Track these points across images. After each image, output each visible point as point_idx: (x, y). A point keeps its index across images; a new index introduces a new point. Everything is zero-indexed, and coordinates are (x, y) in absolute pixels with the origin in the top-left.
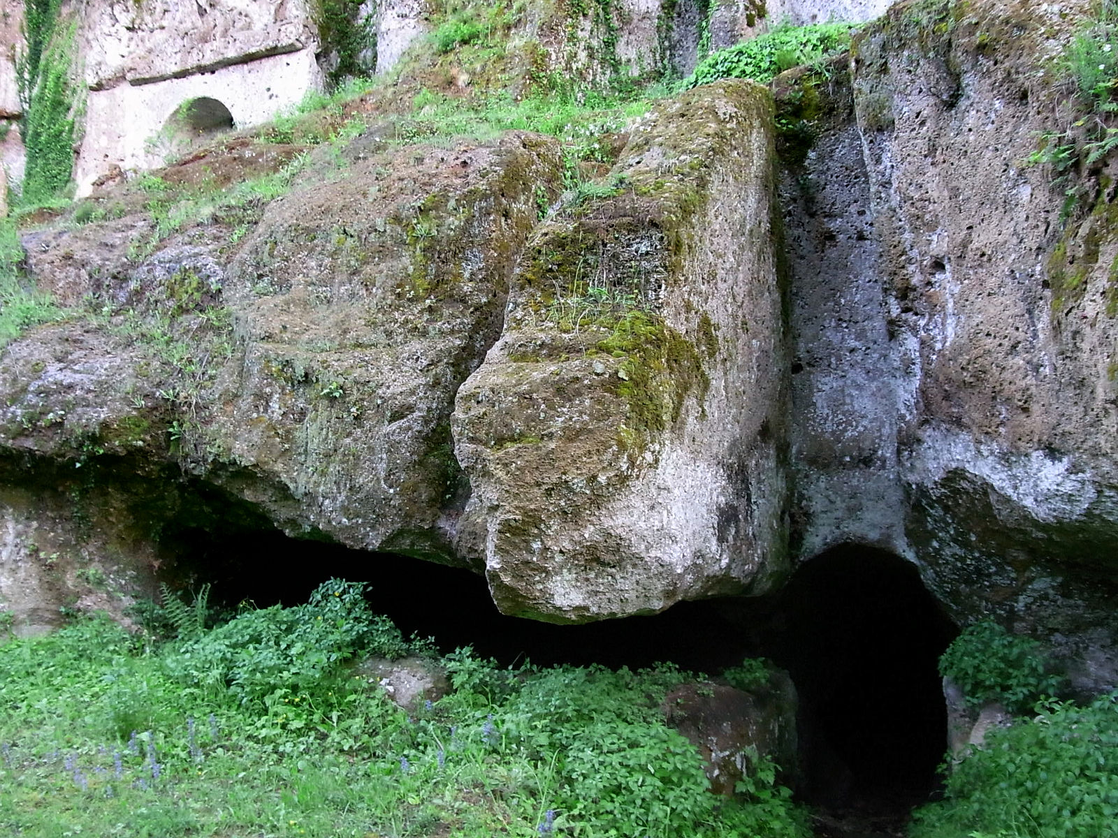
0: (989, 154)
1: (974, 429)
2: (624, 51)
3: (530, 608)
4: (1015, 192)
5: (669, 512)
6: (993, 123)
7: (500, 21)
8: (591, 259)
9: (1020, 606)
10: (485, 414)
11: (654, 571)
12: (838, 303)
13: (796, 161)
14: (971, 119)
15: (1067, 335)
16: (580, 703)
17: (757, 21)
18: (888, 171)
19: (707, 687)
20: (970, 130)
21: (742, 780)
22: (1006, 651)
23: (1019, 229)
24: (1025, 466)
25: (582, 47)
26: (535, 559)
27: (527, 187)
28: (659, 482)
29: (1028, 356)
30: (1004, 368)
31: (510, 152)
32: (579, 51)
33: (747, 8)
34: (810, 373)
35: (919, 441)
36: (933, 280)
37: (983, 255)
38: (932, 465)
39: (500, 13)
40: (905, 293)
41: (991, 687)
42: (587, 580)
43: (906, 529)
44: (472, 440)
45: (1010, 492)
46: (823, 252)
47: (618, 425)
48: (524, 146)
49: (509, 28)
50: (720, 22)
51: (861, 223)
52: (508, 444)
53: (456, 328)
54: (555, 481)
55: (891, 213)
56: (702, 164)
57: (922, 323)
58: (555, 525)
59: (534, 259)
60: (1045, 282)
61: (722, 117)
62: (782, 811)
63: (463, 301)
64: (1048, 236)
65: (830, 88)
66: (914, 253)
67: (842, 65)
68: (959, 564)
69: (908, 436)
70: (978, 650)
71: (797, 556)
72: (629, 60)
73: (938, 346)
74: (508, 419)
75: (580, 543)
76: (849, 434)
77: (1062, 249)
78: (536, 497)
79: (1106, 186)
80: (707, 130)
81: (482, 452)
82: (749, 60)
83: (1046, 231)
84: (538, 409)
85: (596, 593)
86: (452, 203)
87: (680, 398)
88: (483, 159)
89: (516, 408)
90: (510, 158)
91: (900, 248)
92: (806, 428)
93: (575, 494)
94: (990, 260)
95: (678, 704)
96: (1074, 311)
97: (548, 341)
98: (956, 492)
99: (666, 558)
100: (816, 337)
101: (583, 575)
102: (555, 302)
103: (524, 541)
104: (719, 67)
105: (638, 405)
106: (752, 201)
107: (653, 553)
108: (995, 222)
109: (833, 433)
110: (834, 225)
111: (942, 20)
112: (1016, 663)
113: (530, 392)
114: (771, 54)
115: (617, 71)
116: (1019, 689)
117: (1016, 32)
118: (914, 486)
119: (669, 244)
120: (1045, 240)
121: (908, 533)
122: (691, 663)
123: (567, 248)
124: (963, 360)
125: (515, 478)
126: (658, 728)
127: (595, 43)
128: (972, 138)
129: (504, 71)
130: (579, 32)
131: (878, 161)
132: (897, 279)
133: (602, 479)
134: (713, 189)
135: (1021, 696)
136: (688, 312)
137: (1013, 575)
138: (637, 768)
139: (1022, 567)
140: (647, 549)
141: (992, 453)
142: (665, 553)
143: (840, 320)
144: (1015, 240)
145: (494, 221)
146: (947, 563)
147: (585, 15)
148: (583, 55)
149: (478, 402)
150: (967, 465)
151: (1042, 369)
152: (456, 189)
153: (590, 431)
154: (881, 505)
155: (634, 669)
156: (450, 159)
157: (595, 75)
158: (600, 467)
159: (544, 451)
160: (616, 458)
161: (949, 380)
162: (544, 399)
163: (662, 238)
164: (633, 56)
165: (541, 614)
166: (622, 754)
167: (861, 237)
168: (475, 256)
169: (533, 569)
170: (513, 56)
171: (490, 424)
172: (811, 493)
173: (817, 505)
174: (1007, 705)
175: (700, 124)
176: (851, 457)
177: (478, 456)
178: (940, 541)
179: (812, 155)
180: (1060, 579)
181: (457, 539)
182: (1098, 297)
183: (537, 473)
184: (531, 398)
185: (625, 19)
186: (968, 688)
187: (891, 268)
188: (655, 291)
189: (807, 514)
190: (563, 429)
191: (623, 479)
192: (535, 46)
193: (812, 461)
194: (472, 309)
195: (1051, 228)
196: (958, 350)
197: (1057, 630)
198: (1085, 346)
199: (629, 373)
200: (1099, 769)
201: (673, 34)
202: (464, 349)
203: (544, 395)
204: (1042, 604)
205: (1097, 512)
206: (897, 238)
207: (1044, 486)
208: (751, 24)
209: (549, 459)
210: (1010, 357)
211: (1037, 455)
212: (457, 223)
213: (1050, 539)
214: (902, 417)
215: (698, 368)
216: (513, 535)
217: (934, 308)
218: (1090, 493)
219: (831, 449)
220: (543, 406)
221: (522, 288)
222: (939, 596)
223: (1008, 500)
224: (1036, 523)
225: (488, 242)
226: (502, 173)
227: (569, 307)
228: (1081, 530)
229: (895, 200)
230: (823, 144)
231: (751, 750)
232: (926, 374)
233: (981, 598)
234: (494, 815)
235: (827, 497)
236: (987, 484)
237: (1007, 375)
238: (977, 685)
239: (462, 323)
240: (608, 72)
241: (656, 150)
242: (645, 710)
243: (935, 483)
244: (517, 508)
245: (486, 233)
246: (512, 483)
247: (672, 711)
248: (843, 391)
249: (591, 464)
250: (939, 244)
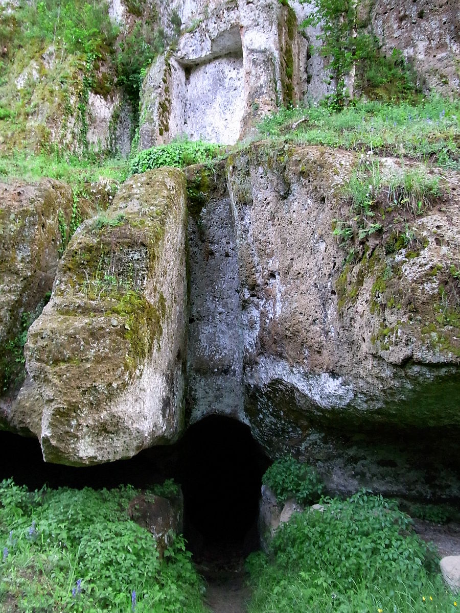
0: (303, 225)
1: (290, 360)
2: (91, 137)
3: (65, 458)
4: (317, 245)
5: (144, 402)
6: (306, 209)
7: (23, 110)
8: (106, 260)
9: (302, 448)
10: (47, 345)
11: (134, 435)
12: (214, 288)
13: (196, 213)
14: (295, 206)
15: (346, 320)
16: (85, 511)
17: (164, 133)
18: (248, 225)
19: (150, 497)
20: (294, 211)
21: (166, 549)
22: (298, 472)
23: (318, 263)
24: (317, 380)
25: (69, 132)
26: (72, 430)
27: (54, 212)
28: (141, 386)
29: (322, 326)
30: (309, 331)
31: (46, 190)
32: (68, 134)
33: (160, 125)
34: (198, 324)
35: (257, 363)
36: (269, 282)
37: (299, 273)
38: (263, 376)
39: (24, 106)
40: (253, 287)
41: (291, 491)
42: (98, 441)
43: (245, 407)
44: (38, 360)
45: (307, 392)
46: (207, 261)
47: (125, 355)
48: (53, 188)
49: (28, 115)
50: (146, 130)
51: (228, 248)
52: (61, 364)
53: (12, 289)
54: (89, 386)
55: (248, 246)
56: (162, 213)
57: (262, 303)
58: (86, 410)
59: (73, 257)
60: (332, 291)
61: (169, 187)
62: (189, 566)
63: (17, 274)
64: (335, 269)
65: (215, 178)
66: (259, 267)
67: (221, 167)
68: (273, 427)
69: (251, 360)
70: (283, 471)
71: (188, 422)
72: (94, 143)
73: (271, 316)
74: (61, 349)
75: (98, 421)
76: (217, 357)
77: (344, 277)
78: (76, 397)
79: (367, 250)
80: (162, 194)
81: (44, 368)
82: (168, 155)
83: (334, 267)
84: (79, 344)
85: (102, 449)
86: (12, 216)
87: (152, 339)
88: (32, 193)
89: (66, 343)
90: (45, 194)
91: (252, 264)
92: (195, 353)
93: (99, 393)
94: (302, 277)
95: (135, 508)
96: (352, 308)
97: (82, 304)
98: (275, 390)
99: (141, 428)
100: (202, 305)
101: (96, 438)
102: (85, 282)
103: (67, 420)
104: (152, 156)
105: (134, 344)
106: (180, 234)
107: (135, 426)
108: (306, 258)
109: (209, 356)
110: (214, 247)
111: (281, 155)
112: (303, 478)
113: (75, 334)
114: (179, 154)
115: (87, 147)
116: (304, 492)
117: (319, 169)
118: (252, 386)
119: (150, 255)
120: (333, 271)
121: (246, 410)
122: (142, 485)
123: (93, 252)
124: (287, 325)
125: (65, 383)
126: (131, 524)
127: (76, 130)
128: (295, 216)
129: (24, 138)
130: (68, 124)
131: (243, 219)
132: (249, 280)
133: (115, 385)
134: (167, 228)
135: (305, 495)
136: (155, 292)
137: (300, 432)
138: (121, 549)
139: (305, 429)
140: (132, 423)
141: (299, 372)
142: (140, 425)
143: (215, 297)
144: (316, 269)
145: (38, 229)
146: (267, 426)
147: (72, 115)
148: (69, 136)
149: (42, 338)
150: (284, 377)
151: (330, 333)
152: (15, 208)
153: (110, 358)
154: (232, 394)
155: (109, 489)
156: (11, 189)
157: (75, 148)
158: (114, 378)
159: (82, 369)
160: (123, 373)
161: (277, 334)
162: (84, 339)
163: (147, 252)
164: (96, 141)
165: (70, 462)
166: (113, 541)
167: (227, 255)
168: (25, 248)
169: (70, 436)
170: (31, 131)
171: (50, 351)
172: (197, 387)
173: (200, 394)
174: (298, 500)
175: (159, 190)
176: (218, 369)
177: (42, 370)
178: (264, 414)
179: (204, 210)
180: (323, 435)
181: (12, 415)
182: (364, 303)
183: (78, 381)
184: (75, 338)
185: (93, 120)
186: (279, 491)
187: (247, 274)
188: (141, 280)
189: (194, 399)
190: (95, 357)
191: (125, 385)
192: (44, 128)
193: (198, 371)
194: (22, 279)
195: (337, 266)
196: (283, 320)
197: (320, 460)
198: (357, 325)
199: (130, 326)
200: (356, 533)
201: (117, 132)
202: (17, 302)
203: (83, 336)
204: (313, 447)
205: (353, 405)
206: (250, 259)
207: (327, 391)
208: (161, 134)
209: (86, 373)
210: (312, 326)
211: (325, 376)
212: (15, 228)
213: (324, 416)
214: (247, 350)
215: (158, 323)
216: (61, 416)
217: (269, 296)
218: (351, 395)
219: (208, 364)
220: (82, 343)
221: (65, 272)
222: (260, 442)
223: (305, 396)
224: (319, 408)
225: (33, 241)
226: (43, 202)
227: (94, 286)
228: (342, 412)
229: (250, 240)
230: (211, 205)
231: (171, 532)
232: (263, 329)
233: (283, 444)
234: (42, 585)
235: (204, 390)
236: (294, 387)
237: (310, 334)
238: (284, 490)
239: (17, 286)
240: (82, 147)
241: (135, 202)
242: (118, 513)
243: (265, 385)
244: (65, 401)
245: (33, 235)
246: (63, 387)
247: (132, 512)
248: (215, 334)
249: (109, 377)
250: (273, 264)
